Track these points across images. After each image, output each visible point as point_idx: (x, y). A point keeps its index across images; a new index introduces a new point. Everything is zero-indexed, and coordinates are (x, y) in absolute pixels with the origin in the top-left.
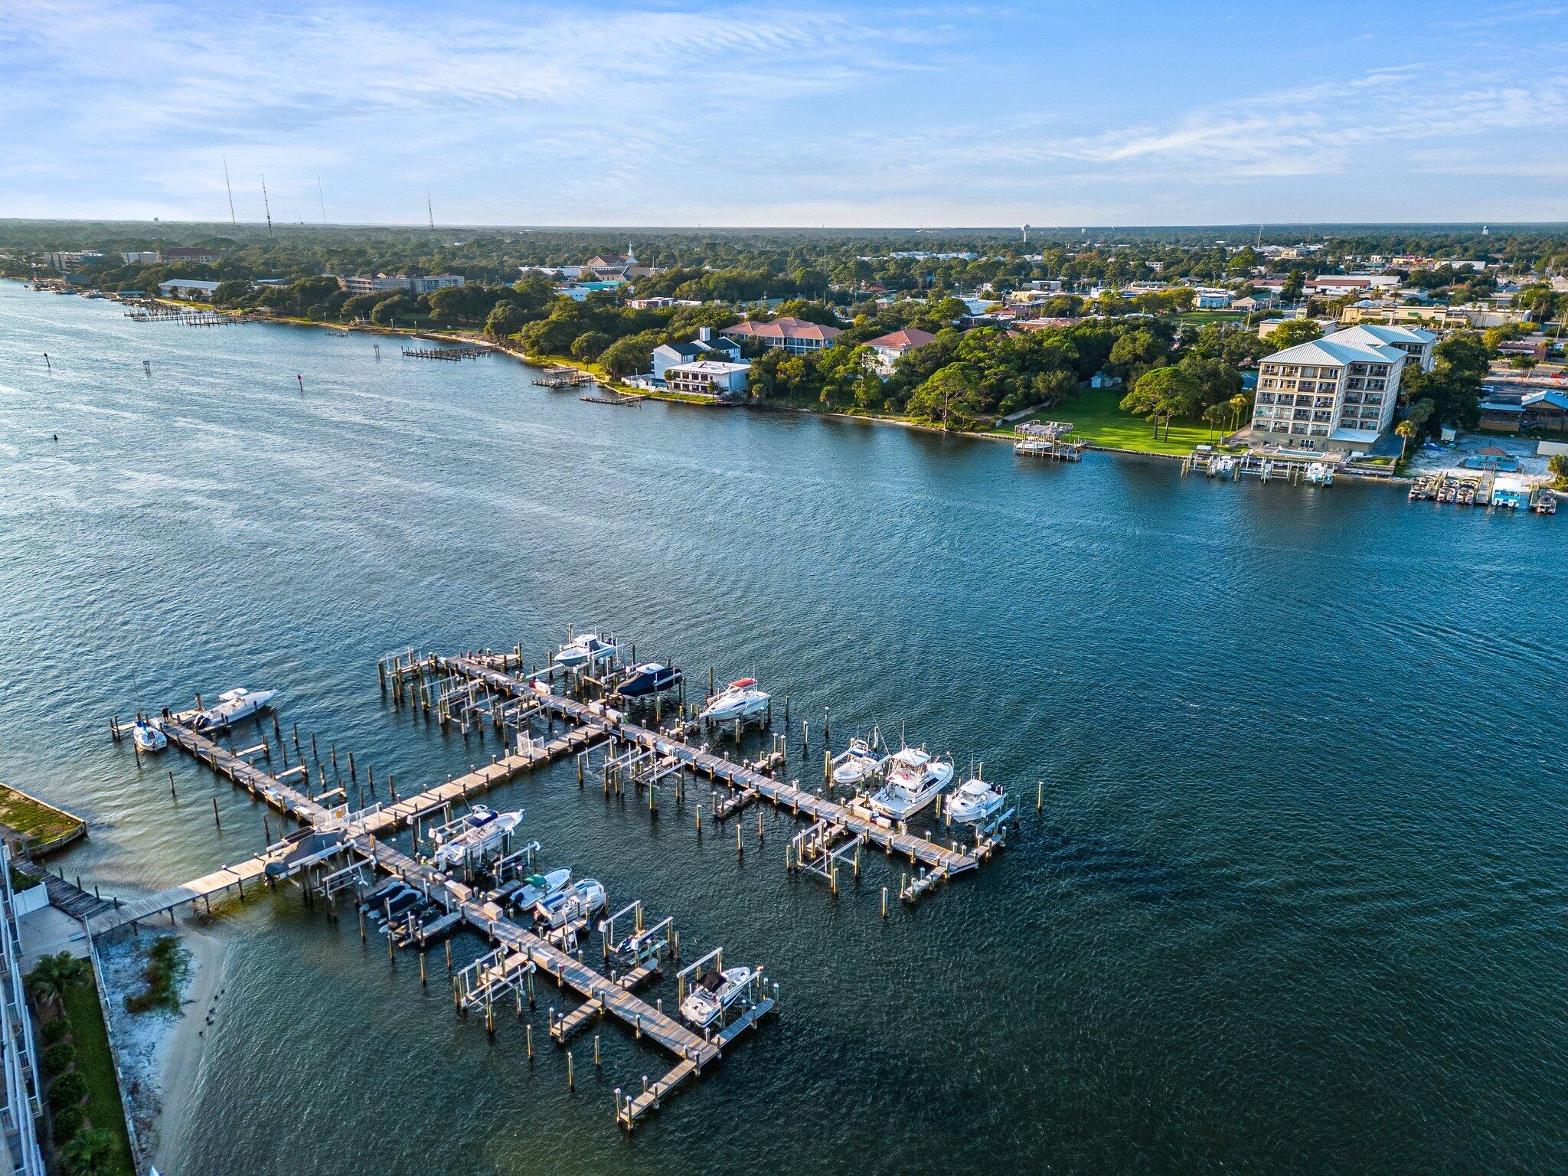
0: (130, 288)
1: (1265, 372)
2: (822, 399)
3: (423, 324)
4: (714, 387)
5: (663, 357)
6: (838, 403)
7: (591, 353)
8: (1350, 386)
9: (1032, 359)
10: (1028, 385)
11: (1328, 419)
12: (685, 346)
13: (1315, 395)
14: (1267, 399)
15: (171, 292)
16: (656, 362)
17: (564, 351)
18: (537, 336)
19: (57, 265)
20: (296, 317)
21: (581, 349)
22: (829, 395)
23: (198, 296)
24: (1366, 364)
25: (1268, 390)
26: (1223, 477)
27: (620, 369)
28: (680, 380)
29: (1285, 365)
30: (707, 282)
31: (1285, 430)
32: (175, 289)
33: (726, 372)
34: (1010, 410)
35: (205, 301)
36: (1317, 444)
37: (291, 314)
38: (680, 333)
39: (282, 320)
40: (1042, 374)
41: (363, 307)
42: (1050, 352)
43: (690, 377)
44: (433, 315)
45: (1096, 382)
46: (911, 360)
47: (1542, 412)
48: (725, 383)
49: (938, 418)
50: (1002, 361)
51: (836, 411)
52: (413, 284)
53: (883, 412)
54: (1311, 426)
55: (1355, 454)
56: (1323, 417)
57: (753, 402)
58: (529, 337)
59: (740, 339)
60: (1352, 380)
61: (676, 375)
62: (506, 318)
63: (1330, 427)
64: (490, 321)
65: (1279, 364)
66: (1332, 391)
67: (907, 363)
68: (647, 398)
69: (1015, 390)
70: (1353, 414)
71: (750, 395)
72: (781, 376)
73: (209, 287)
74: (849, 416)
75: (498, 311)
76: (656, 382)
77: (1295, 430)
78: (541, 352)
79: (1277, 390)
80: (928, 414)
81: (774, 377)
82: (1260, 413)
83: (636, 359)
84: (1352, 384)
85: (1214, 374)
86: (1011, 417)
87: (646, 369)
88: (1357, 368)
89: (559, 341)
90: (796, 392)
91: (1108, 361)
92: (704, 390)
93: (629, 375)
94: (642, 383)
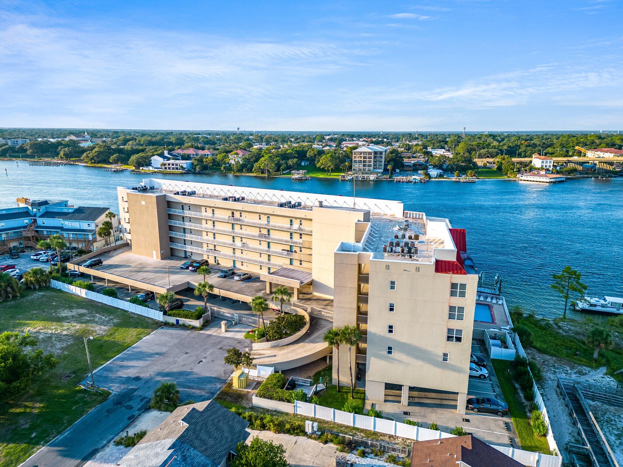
1: (354, 154)
2: (222, 169)
3: (23, 157)
4: (182, 167)
5: (155, 160)
6: (227, 170)
8: (374, 158)
9: (285, 156)
10: (286, 163)
11: (371, 166)
12: (162, 156)
13: (367, 160)
14: (355, 161)
16: (152, 162)
17: (107, 162)
21: (114, 160)
22: (224, 168)
24: (378, 152)
25: (355, 159)
26: (350, 181)
27: (139, 164)
28: (167, 166)
29: (359, 152)
31: (361, 170)
33: (183, 163)
34: (284, 170)
36: (369, 173)
38: (157, 153)
40: (290, 160)
42: (290, 154)
43: (171, 165)
44: (29, 152)
45: (303, 164)
46: (247, 157)
47: (417, 165)
48: (185, 166)
49: (262, 173)
50: (277, 157)
51: (227, 173)
53: (243, 172)
54: (367, 168)
55: (379, 175)
56: (370, 166)
57: (197, 171)
59: (179, 154)
61: (165, 165)
62: (70, 152)
63: (372, 168)
64: (61, 153)
65: (357, 152)
66: (371, 159)
68: (155, 172)
69: (283, 164)
70: (376, 165)
71: (195, 169)
72: (205, 163)
75: (65, 149)
76: (157, 168)
77: (363, 170)
78: (95, 163)
79: (358, 159)
80: (259, 172)
81: (203, 164)
82: (354, 166)
83: (144, 161)
84: (375, 157)
85: (339, 157)
86: (284, 172)
87: (149, 164)
88: (376, 153)
89: (102, 157)
90: (211, 169)
91: (306, 157)
92: (177, 169)
93: (143, 166)
94: (151, 168)
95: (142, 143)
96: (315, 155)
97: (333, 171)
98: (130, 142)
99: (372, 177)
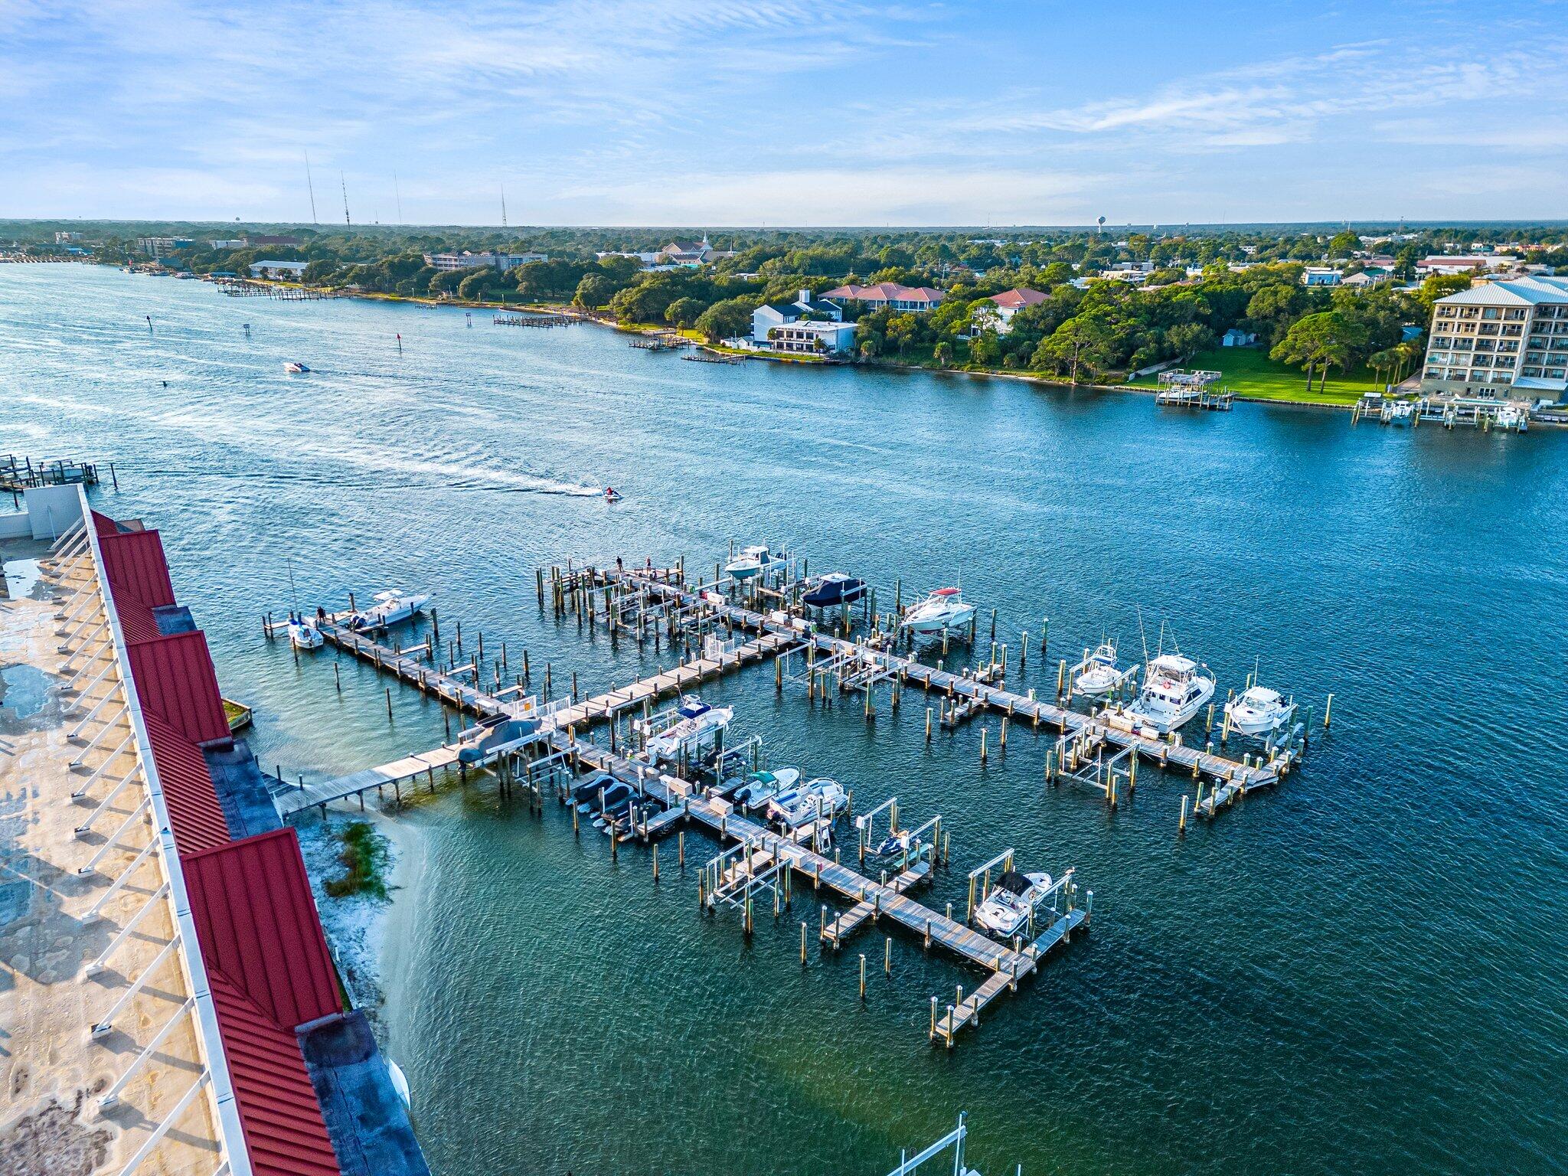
0: (221, 269)
1: (1440, 315)
2: (936, 355)
4: (821, 344)
5: (763, 318)
6: (954, 359)
7: (688, 318)
8: (1534, 331)
9: (1161, 314)
10: (1159, 340)
11: (1512, 365)
12: (786, 308)
13: (1498, 338)
14: (1441, 343)
15: (261, 272)
16: (755, 324)
17: (658, 319)
18: (630, 303)
19: (150, 249)
20: (385, 292)
21: (675, 315)
22: (943, 351)
23: (288, 276)
24: (1554, 306)
25: (1442, 334)
26: (1398, 424)
27: (720, 331)
28: (784, 340)
29: (1463, 307)
30: (791, 260)
31: (1462, 378)
32: (265, 269)
33: (832, 332)
34: (1144, 364)
35: (295, 280)
36: (1499, 392)
37: (379, 290)
38: (779, 296)
39: (370, 296)
40: (1175, 328)
41: (451, 282)
42: (1182, 305)
43: (795, 335)
44: (521, 288)
45: (1228, 340)
46: (1029, 315)
48: (831, 340)
49: (1064, 371)
50: (1130, 315)
51: (951, 367)
52: (497, 261)
53: (1002, 367)
54: (1492, 373)
55: (1544, 402)
56: (1508, 363)
57: (862, 359)
58: (622, 304)
59: (839, 302)
60: (1537, 323)
61: (780, 334)
62: (595, 289)
63: (1514, 374)
64: (578, 293)
65: (1456, 306)
66: (1518, 334)
67: (1025, 320)
69: (1145, 344)
70: (1538, 361)
71: (858, 353)
72: (890, 333)
73: (298, 268)
74: (964, 374)
75: (587, 282)
76: (758, 344)
77: (1473, 378)
78: (633, 321)
79: (1453, 335)
80: (1053, 368)
81: (884, 334)
82: (1432, 360)
83: (736, 321)
84: (1537, 328)
85: (1373, 323)
86: (1143, 372)
87: (746, 331)
88: (1543, 310)
89: (653, 307)
90: (910, 349)
91: (1244, 315)
92: (810, 348)
93: (730, 335)
94: (743, 344)
95: (796, 263)
96: (1279, 310)
97: (1334, 373)
98: (769, 264)
99: (1509, 414)
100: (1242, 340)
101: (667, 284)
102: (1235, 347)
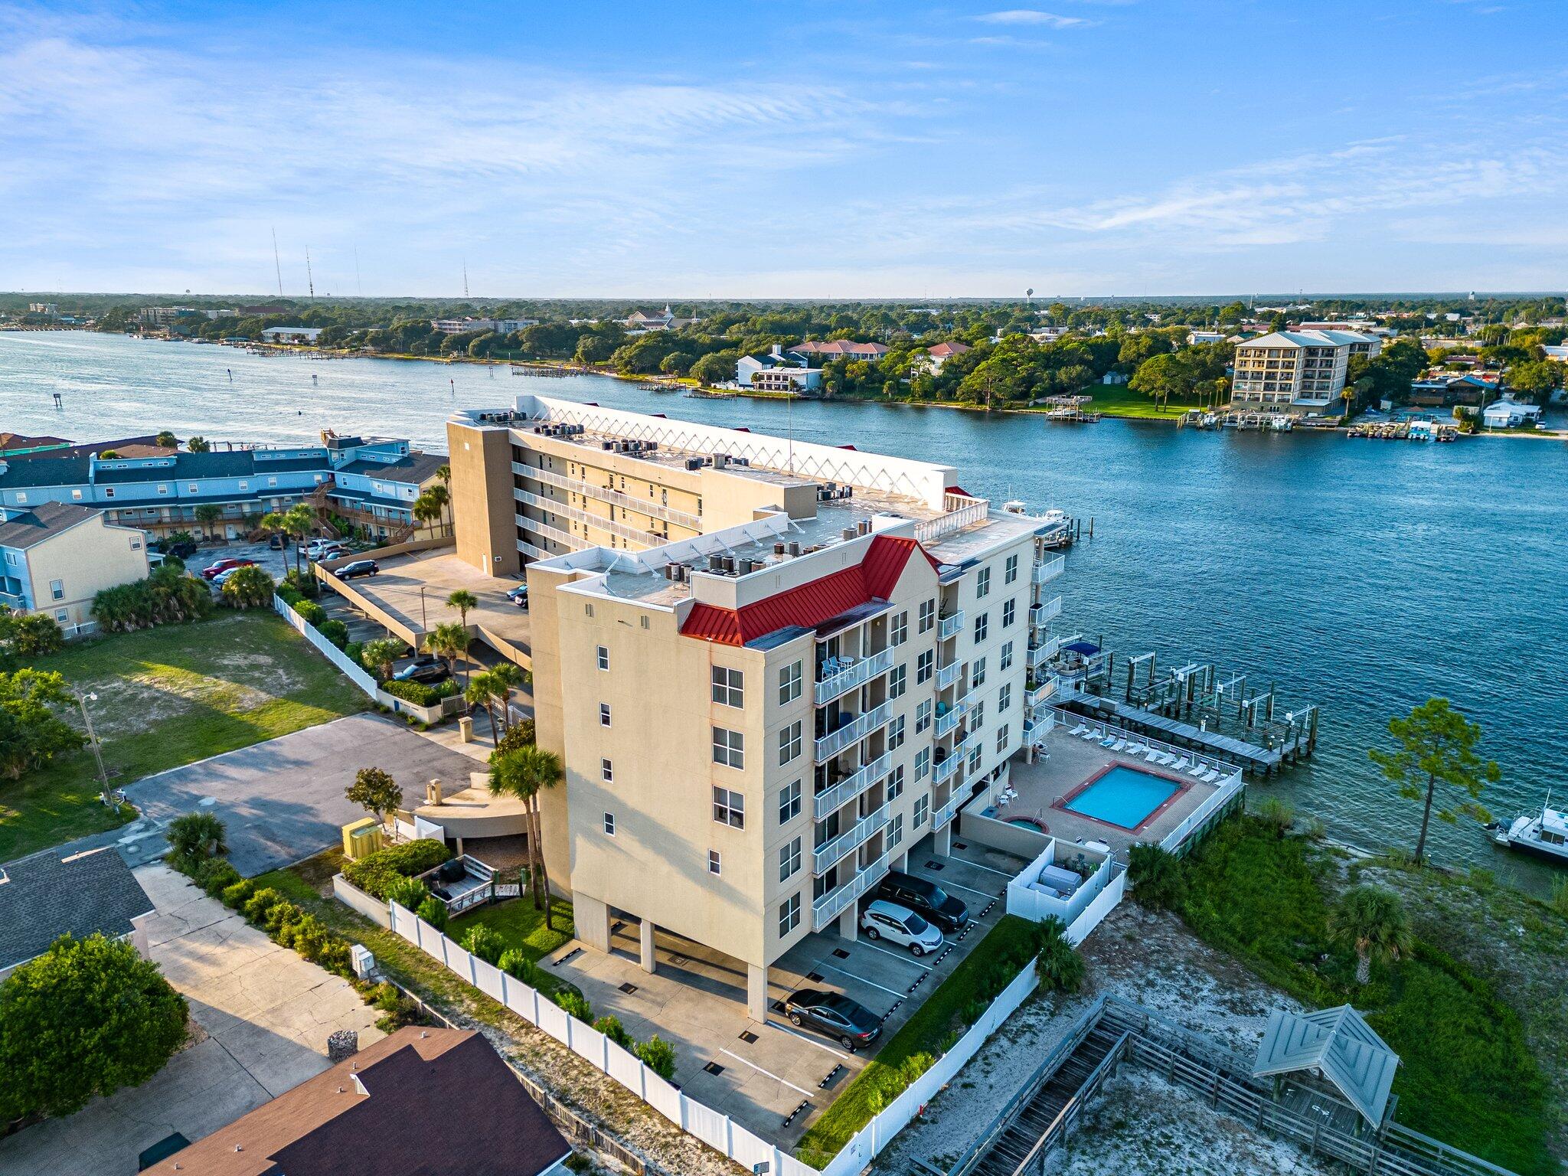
0: (233, 335)
1: (1241, 355)
2: (885, 391)
3: (513, 358)
4: (794, 384)
5: (745, 366)
6: (898, 394)
7: (683, 368)
8: (1305, 366)
9: (1055, 358)
10: (1052, 378)
11: (1290, 389)
12: (764, 358)
13: (1279, 370)
14: (1243, 375)
15: (274, 337)
16: (739, 371)
17: (655, 370)
18: (629, 358)
19: (152, 319)
20: (399, 353)
21: (670, 366)
22: (890, 388)
23: (303, 340)
24: (1318, 347)
25: (1243, 369)
26: (1209, 428)
27: (711, 376)
28: (764, 382)
29: (1256, 349)
30: (754, 324)
31: (1258, 399)
32: (278, 335)
33: (803, 375)
34: (1040, 395)
35: (308, 344)
36: (1282, 409)
37: (393, 351)
38: (756, 350)
39: (386, 356)
40: (1064, 369)
41: (460, 343)
42: (1069, 352)
43: (773, 378)
44: (525, 347)
45: (1107, 380)
46: (955, 361)
47: (1462, 389)
48: (802, 381)
49: (982, 401)
50: (1031, 360)
51: (897, 400)
52: (496, 326)
53: (935, 399)
54: (1277, 395)
55: (1310, 415)
56: (1285, 388)
57: (827, 395)
58: (622, 358)
59: (805, 354)
60: (1308, 361)
61: (761, 377)
62: (595, 347)
63: (1292, 396)
64: (580, 350)
65: (1250, 348)
66: (1292, 368)
67: (951, 364)
68: (739, 395)
69: (1042, 380)
70: (1310, 387)
71: (824, 390)
72: (848, 375)
73: (312, 333)
74: (907, 404)
75: (584, 344)
76: (744, 386)
77: (1265, 399)
78: (633, 372)
79: (1250, 368)
80: (973, 399)
81: (844, 376)
82: (1238, 387)
83: (722, 369)
84: (1308, 364)
85: (1203, 363)
86: (1040, 401)
87: (731, 376)
88: (1311, 351)
89: (647, 362)
90: (863, 387)
91: (1117, 361)
92: (785, 388)
93: (719, 380)
94: (731, 386)
95: (758, 327)
96: (1140, 355)
97: (1174, 399)
98: (734, 328)
99: (1279, 422)
100: (1118, 380)
101: (659, 342)
102: (1113, 385)
